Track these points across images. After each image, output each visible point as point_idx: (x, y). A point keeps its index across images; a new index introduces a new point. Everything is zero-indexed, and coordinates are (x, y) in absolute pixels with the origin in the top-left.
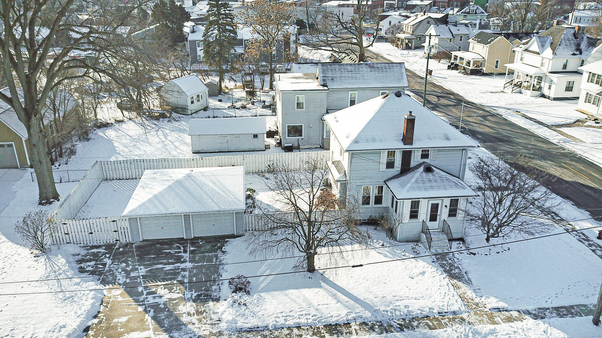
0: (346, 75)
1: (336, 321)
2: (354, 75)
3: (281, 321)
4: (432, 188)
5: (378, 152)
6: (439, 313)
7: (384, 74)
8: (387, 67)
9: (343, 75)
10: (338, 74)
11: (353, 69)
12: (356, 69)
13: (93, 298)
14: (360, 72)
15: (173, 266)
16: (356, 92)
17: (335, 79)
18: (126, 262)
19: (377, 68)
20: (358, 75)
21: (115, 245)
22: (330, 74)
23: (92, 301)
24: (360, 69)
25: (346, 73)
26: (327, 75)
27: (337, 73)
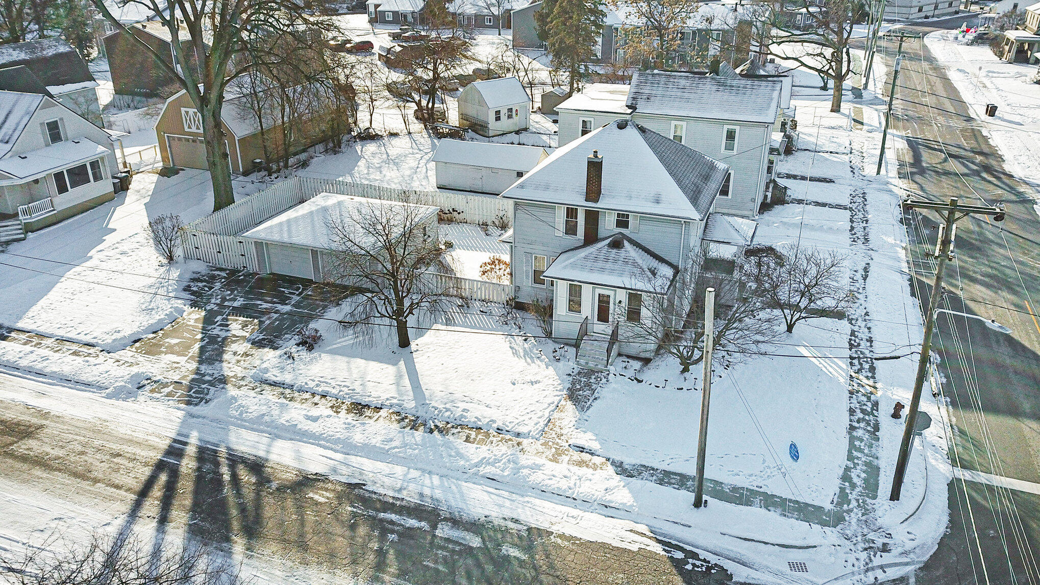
0: (673, 94)
1: (370, 401)
2: (686, 95)
3: (311, 384)
4: (602, 270)
5: (550, 206)
6: (498, 429)
7: (739, 98)
8: (748, 86)
9: (668, 93)
10: (660, 91)
11: (688, 84)
12: (694, 85)
13: (166, 315)
14: (699, 91)
15: (270, 305)
16: (684, 124)
17: (652, 99)
18: (232, 291)
19: (730, 86)
20: (692, 96)
21: (239, 271)
22: (646, 90)
23: (162, 317)
24: (700, 86)
25: (675, 90)
26: (641, 91)
27: (660, 89)
